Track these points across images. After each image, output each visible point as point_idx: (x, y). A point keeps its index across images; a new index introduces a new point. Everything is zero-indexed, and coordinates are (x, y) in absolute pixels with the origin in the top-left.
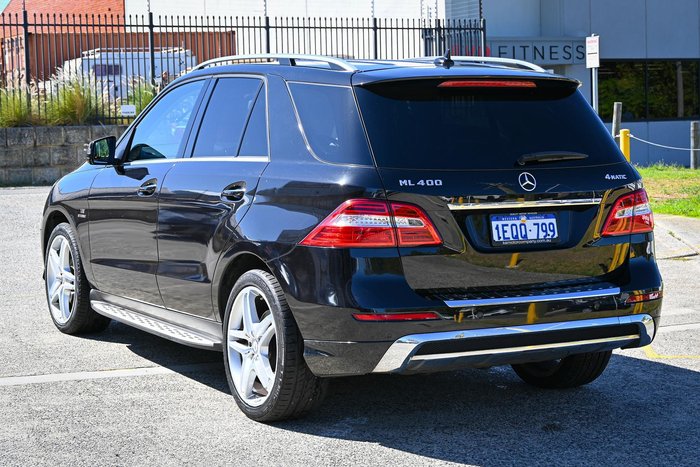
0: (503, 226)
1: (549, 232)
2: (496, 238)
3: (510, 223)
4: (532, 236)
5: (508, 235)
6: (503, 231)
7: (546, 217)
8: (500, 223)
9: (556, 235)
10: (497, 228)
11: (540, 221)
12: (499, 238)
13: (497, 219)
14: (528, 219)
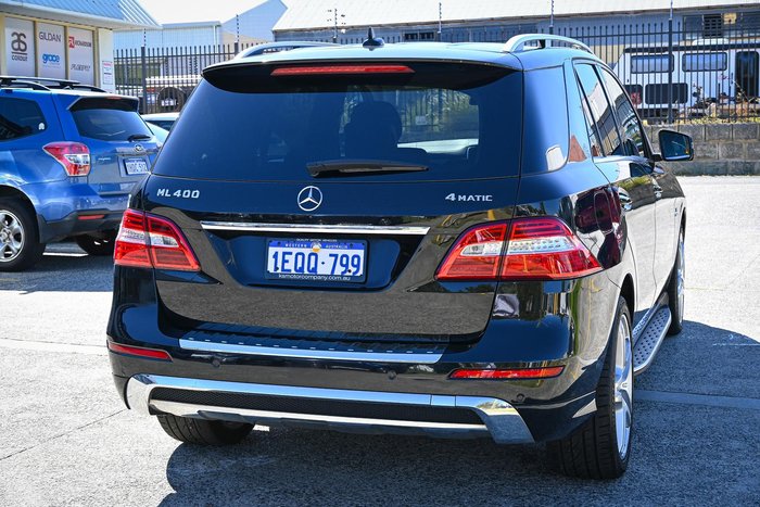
0: (284, 254)
1: (350, 267)
2: (271, 268)
3: (295, 251)
4: (324, 270)
5: (290, 266)
6: (282, 260)
7: (351, 247)
8: (280, 250)
9: (361, 272)
10: (275, 256)
11: (340, 252)
12: (276, 269)
13: (279, 245)
14: (323, 247)
